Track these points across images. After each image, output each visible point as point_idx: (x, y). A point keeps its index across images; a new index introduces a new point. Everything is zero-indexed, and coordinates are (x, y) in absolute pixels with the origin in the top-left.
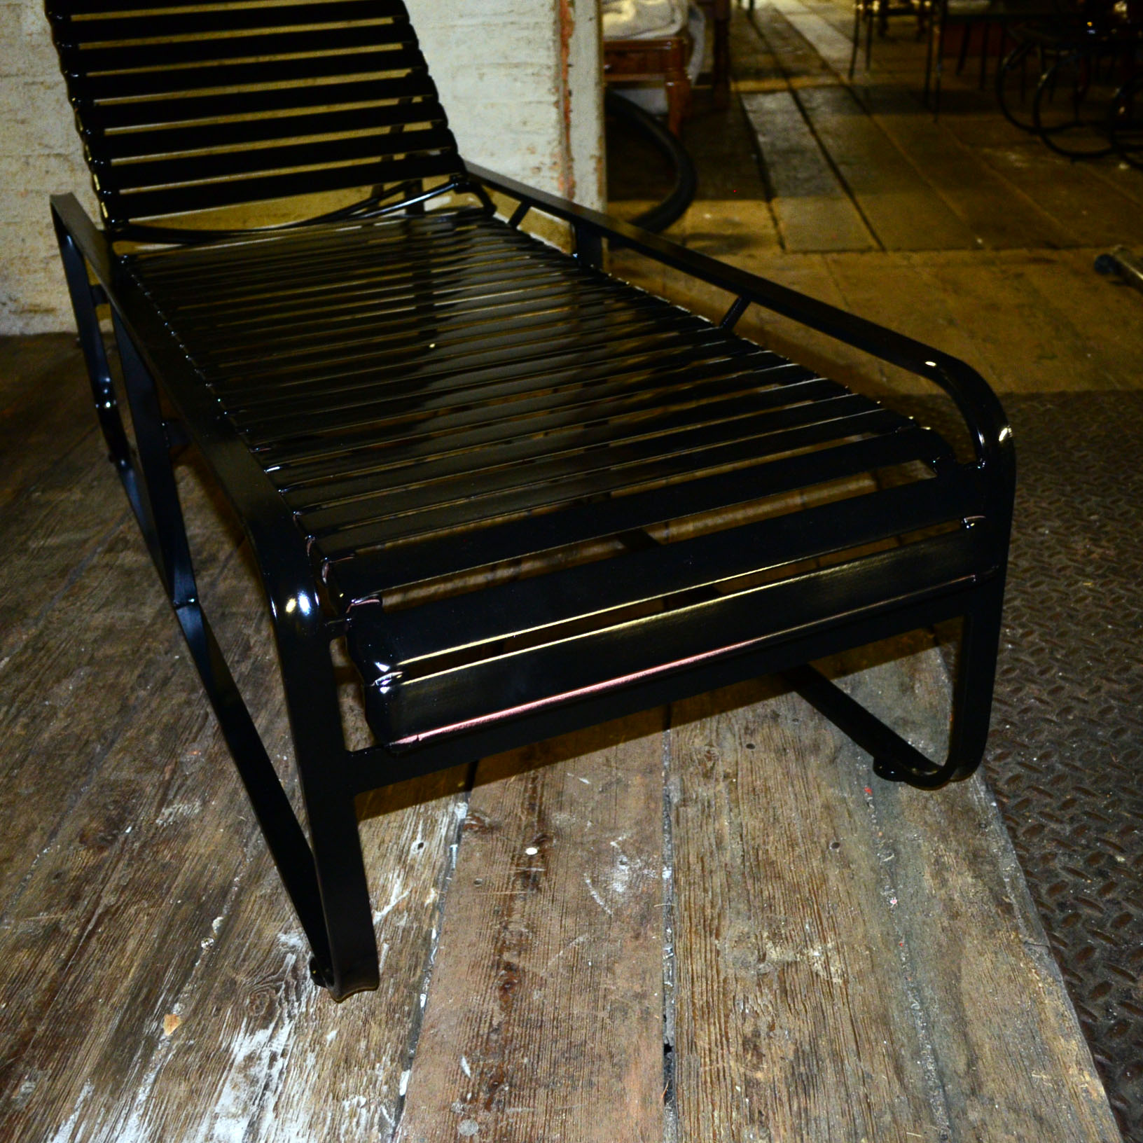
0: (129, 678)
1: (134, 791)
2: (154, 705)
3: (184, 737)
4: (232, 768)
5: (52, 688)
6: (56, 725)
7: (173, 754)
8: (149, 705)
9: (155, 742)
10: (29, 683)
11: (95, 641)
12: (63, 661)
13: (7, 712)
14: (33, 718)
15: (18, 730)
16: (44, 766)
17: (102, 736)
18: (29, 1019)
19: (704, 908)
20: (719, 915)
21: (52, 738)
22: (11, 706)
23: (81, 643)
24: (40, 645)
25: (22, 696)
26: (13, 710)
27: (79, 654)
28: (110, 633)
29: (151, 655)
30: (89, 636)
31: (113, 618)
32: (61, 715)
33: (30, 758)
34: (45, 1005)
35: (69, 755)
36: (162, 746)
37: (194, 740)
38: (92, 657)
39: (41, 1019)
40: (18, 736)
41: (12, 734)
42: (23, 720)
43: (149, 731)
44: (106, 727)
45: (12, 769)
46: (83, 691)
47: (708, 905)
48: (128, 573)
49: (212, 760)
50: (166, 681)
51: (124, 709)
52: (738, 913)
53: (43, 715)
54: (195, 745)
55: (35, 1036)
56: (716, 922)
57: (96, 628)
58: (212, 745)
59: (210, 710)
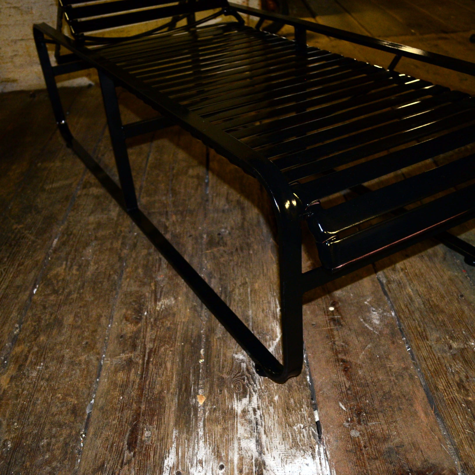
0: (117, 245)
1: (141, 296)
2: (134, 255)
3: (154, 269)
4: (181, 281)
5: (82, 252)
6: (92, 268)
7: (152, 278)
8: (131, 256)
9: (141, 273)
10: (71, 250)
11: (94, 229)
12: (83, 239)
13: (66, 264)
14: (80, 266)
15: (74, 272)
16: (94, 287)
17: (115, 272)
18: (136, 403)
19: (416, 328)
20: (424, 330)
21: (93, 275)
22: (67, 261)
23: (88, 230)
24: (69, 233)
25: (70, 257)
26: (69, 263)
27: (89, 236)
28: (99, 225)
29: (123, 234)
30: (91, 227)
31: (98, 218)
32: (92, 264)
33: (86, 284)
34: (141, 396)
35: (103, 281)
36: (145, 274)
37: (159, 271)
38: (96, 237)
39: (141, 402)
40: (76, 275)
41: (73, 274)
42: (75, 267)
43: (137, 268)
44: (115, 267)
45: (79, 289)
46: (98, 252)
47: (418, 326)
48: (97, 197)
49: (170, 279)
50: (135, 245)
51: (120, 259)
52: (432, 329)
53: (84, 264)
54: (160, 273)
55: (142, 411)
56: (424, 333)
57: (93, 223)
58: (168, 272)
59: (161, 256)
